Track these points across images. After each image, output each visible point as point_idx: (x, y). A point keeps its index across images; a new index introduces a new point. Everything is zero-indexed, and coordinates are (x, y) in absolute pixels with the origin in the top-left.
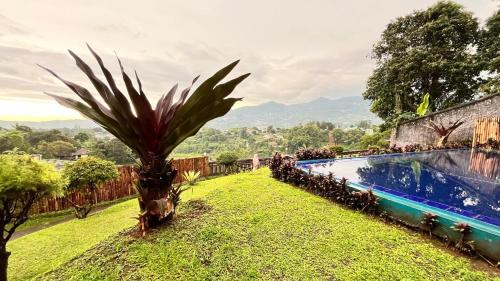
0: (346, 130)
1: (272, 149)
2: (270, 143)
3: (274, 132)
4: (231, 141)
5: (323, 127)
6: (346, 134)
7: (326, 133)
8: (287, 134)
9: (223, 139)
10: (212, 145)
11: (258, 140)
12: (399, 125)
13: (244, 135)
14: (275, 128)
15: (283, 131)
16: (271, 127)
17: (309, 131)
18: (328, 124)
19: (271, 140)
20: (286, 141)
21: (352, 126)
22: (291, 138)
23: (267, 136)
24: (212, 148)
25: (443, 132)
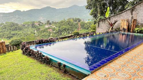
0: (86, 22)
1: (50, 33)
2: (49, 30)
3: (50, 24)
4: (26, 30)
5: (76, 21)
6: (87, 24)
7: (77, 24)
8: (58, 25)
9: (20, 29)
10: (13, 32)
11: (42, 29)
12: (99, 21)
13: (33, 26)
14: (51, 22)
15: (56, 23)
16: (48, 21)
17: (69, 23)
18: (78, 19)
19: (49, 28)
20: (57, 29)
21: (89, 20)
22: (60, 27)
23: (47, 26)
24: (14, 34)
25: (112, 25)
